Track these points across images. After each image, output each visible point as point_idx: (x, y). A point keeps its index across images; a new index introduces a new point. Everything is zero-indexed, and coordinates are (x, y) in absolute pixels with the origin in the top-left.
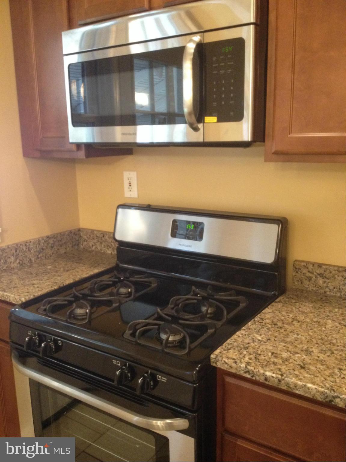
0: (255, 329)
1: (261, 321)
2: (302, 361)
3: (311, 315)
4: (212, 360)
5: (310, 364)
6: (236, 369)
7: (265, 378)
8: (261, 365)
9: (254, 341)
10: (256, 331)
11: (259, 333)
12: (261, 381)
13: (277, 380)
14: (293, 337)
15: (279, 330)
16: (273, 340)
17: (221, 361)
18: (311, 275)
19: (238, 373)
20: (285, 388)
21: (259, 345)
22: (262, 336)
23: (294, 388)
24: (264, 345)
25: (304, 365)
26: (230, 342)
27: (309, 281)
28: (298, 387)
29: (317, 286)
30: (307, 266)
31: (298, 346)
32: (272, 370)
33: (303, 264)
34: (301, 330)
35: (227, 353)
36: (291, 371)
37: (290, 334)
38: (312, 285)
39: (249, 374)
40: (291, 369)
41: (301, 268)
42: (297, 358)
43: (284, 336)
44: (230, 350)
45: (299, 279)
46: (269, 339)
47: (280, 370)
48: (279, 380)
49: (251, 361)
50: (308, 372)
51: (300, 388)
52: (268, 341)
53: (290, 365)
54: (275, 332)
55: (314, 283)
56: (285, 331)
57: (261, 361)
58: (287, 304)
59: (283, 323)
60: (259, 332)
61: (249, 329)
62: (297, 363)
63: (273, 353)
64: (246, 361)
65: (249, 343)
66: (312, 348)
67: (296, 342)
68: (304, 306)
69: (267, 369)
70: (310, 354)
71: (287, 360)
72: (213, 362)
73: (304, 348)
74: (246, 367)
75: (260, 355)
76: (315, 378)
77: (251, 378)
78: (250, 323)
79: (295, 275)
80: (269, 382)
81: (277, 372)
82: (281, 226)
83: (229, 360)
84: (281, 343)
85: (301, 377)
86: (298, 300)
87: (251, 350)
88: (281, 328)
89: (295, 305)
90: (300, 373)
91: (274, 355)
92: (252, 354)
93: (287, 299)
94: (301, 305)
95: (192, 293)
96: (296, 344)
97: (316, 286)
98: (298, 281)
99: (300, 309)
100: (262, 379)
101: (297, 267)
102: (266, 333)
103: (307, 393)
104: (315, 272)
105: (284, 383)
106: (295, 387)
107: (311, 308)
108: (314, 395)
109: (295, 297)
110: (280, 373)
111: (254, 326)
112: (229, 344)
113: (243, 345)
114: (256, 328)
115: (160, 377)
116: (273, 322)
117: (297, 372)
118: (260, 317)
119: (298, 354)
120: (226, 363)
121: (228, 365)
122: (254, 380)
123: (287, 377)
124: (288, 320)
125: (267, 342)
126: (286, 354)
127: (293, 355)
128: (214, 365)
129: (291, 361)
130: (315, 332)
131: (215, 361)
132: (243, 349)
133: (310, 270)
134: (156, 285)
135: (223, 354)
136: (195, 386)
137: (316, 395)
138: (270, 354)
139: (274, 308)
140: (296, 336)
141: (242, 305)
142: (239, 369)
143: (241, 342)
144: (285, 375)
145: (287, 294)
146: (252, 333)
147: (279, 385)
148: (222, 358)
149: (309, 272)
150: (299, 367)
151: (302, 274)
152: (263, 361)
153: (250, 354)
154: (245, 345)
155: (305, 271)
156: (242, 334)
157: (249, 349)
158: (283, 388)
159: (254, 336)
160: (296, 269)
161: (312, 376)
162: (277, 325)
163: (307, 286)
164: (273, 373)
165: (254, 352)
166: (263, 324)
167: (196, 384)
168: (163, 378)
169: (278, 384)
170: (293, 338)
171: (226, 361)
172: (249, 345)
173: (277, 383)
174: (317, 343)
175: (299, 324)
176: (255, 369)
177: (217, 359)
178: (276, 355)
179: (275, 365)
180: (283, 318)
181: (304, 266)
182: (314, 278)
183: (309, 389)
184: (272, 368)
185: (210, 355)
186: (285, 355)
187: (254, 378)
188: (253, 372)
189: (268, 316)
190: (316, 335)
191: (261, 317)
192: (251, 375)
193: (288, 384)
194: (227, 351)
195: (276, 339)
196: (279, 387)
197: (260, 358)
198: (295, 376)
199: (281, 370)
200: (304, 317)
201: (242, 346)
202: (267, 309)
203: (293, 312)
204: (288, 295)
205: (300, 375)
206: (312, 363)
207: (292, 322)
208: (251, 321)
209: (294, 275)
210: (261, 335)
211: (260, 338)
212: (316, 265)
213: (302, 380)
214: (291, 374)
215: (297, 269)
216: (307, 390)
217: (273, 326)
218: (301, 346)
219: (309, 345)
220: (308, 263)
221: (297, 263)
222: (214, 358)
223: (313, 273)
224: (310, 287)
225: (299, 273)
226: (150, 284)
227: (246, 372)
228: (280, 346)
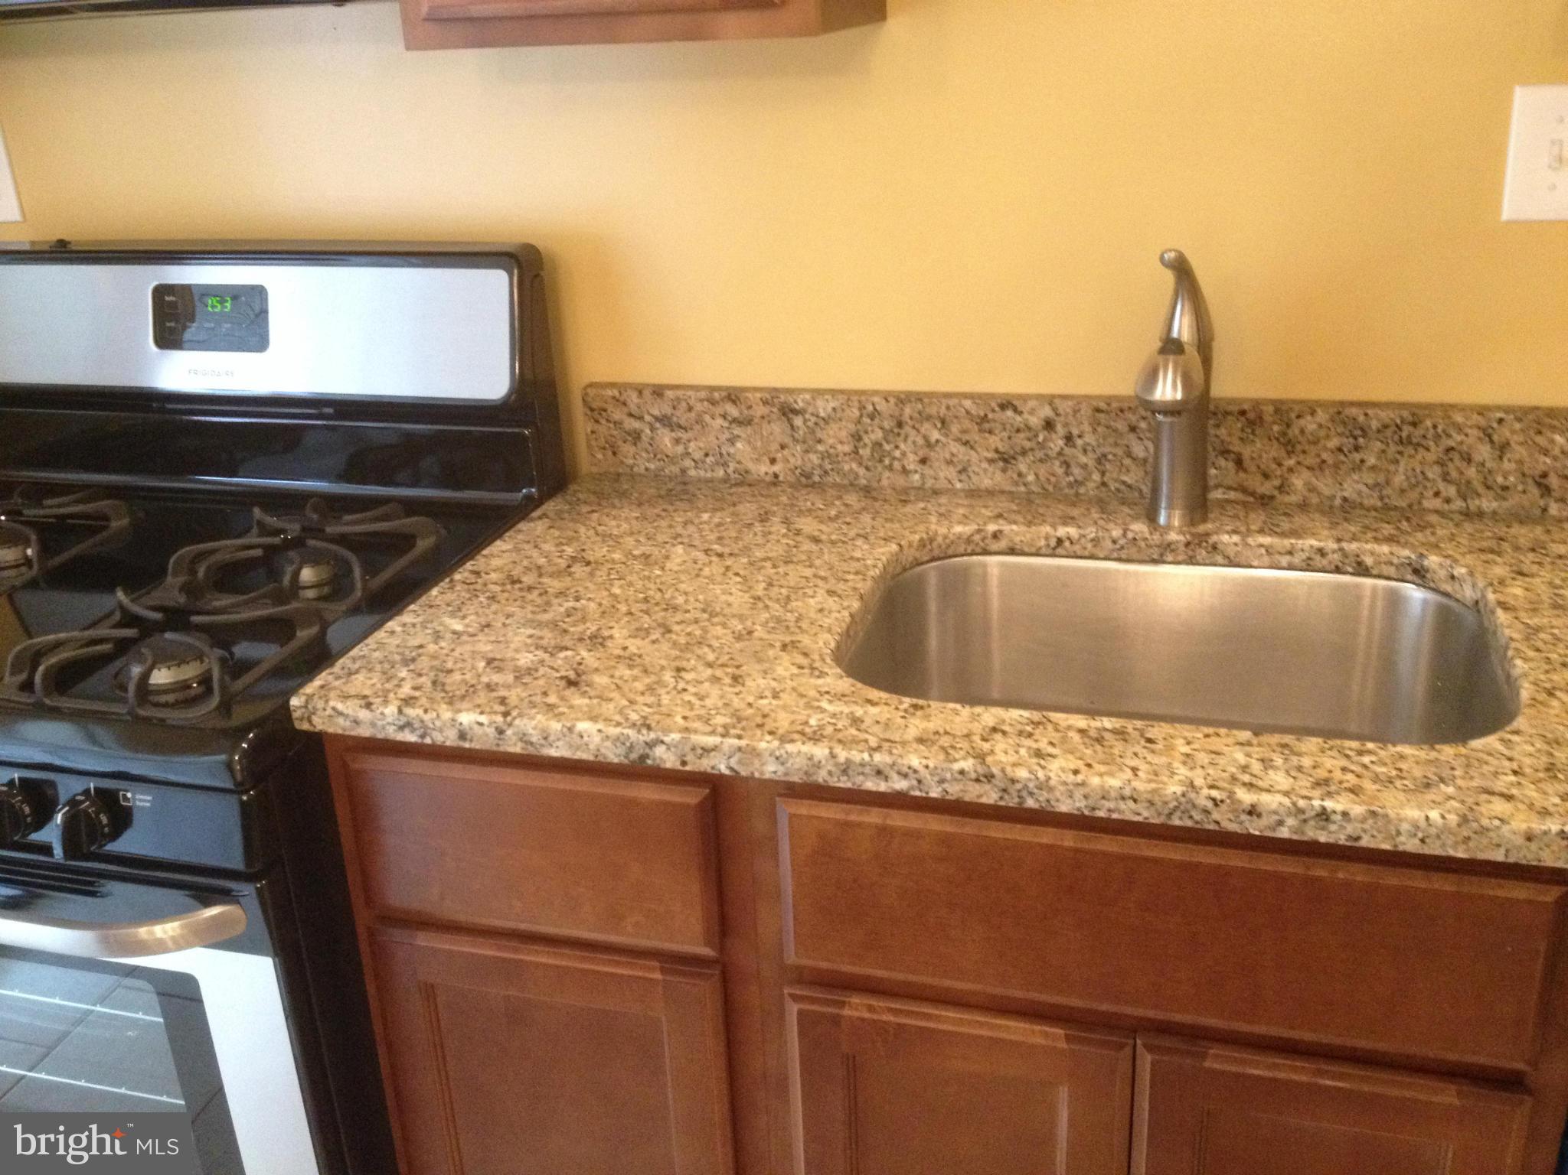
0: (448, 605)
1: (472, 578)
2: (575, 666)
3: (630, 541)
4: (296, 715)
5: (597, 670)
6: (373, 725)
7: (460, 731)
8: (447, 700)
9: (437, 637)
10: (450, 609)
11: (461, 614)
12: (448, 743)
13: (493, 730)
14: (559, 608)
15: (523, 597)
16: (500, 625)
17: (325, 710)
18: (637, 425)
19: (380, 736)
20: (517, 748)
21: (453, 646)
22: (467, 621)
23: (543, 742)
24: (467, 642)
25: (578, 675)
26: (362, 653)
27: (635, 444)
28: (551, 738)
29: (659, 456)
30: (622, 399)
31: (572, 629)
32: (479, 706)
33: (610, 392)
34: (589, 584)
35: (344, 684)
36: (538, 699)
37: (555, 601)
38: (644, 455)
39: (413, 730)
40: (535, 694)
41: (605, 406)
42: (560, 662)
43: (535, 609)
44: (357, 676)
45: (606, 442)
46: (488, 626)
47: (503, 701)
48: (497, 728)
49: (417, 694)
50: (586, 692)
51: (558, 740)
52: (482, 631)
53: (535, 682)
54: (511, 601)
55: (650, 448)
56: (541, 595)
57: (448, 688)
58: (562, 519)
59: (540, 575)
60: (460, 610)
61: (431, 607)
62: (558, 675)
63: (490, 662)
64: (403, 696)
65: (421, 646)
66: (611, 628)
67: (567, 620)
68: (615, 518)
69: (465, 705)
70: (601, 644)
71: (530, 671)
72: (301, 719)
73: (588, 633)
74: (400, 711)
75: (450, 671)
76: (604, 703)
77: (420, 741)
78: (435, 592)
79: (593, 432)
80: (471, 741)
81: (491, 708)
82: (519, 273)
83: (348, 703)
84: (522, 630)
85: (561, 709)
86: (600, 505)
87: (424, 663)
88: (530, 589)
89: (590, 519)
90: (562, 699)
91: (496, 663)
92: (426, 675)
93: (567, 507)
94: (604, 517)
95: (255, 530)
96: (565, 626)
97: (655, 456)
98: (604, 448)
99: (600, 529)
100: (449, 739)
101: (594, 406)
102: (480, 611)
103: (578, 748)
104: (649, 413)
105: (514, 734)
106: (545, 738)
107: (634, 522)
108: (598, 750)
109: (593, 498)
110: (502, 709)
111: (450, 596)
112: (354, 660)
113: (402, 654)
114: (452, 601)
115: (129, 795)
116: (509, 577)
117: (552, 699)
118: (471, 568)
119: (567, 649)
120: (341, 714)
121: (346, 716)
122: (428, 745)
123: (520, 715)
124: (555, 565)
125: (480, 634)
126: (530, 656)
127: (552, 655)
128: (305, 726)
129: (542, 670)
130: (630, 584)
131: (306, 715)
132: (397, 666)
133: (634, 409)
134: (126, 521)
135: (330, 689)
136: (245, 798)
137: (603, 751)
138: (482, 664)
139: (520, 537)
140: (571, 604)
141: (423, 544)
142: (380, 723)
143: (398, 646)
144: (514, 713)
145: (569, 492)
146: (438, 617)
147: (501, 742)
148: (327, 702)
149: (631, 415)
150: (563, 683)
151: (612, 425)
152: (455, 688)
153: (420, 675)
154: (407, 652)
155: (618, 415)
156: (404, 625)
157: (417, 663)
158: (511, 750)
159: (441, 624)
160: (592, 410)
161: (595, 701)
162: (520, 582)
163: (631, 462)
164: (482, 713)
165: (432, 668)
166: (478, 587)
167: (247, 792)
168: (139, 796)
169: (496, 741)
170: (562, 609)
171: (340, 706)
172: (421, 651)
173: (495, 738)
174: (630, 613)
175: (588, 569)
176: (426, 711)
177: (310, 707)
178: (500, 664)
179: (493, 690)
180: (542, 561)
181: (614, 398)
182: (648, 431)
183: (582, 737)
184: (479, 701)
185: (288, 702)
186: (525, 659)
187: (428, 741)
188: (422, 721)
189: (496, 562)
190: (631, 593)
191: (475, 568)
192: (418, 732)
193: (524, 734)
194: (344, 680)
195: (507, 622)
196: (501, 749)
197: (448, 681)
198: (545, 708)
199: (507, 701)
200: (606, 549)
201: (397, 658)
202: (498, 543)
203: (577, 539)
204: (574, 495)
205: (561, 703)
206: (601, 667)
207: (569, 567)
208: (442, 584)
209: (589, 430)
210: (464, 617)
211: (459, 627)
212: (647, 393)
213: (562, 718)
214: (535, 707)
215: (596, 413)
216: (577, 740)
217: (509, 587)
218: (580, 628)
219: (604, 621)
220: (622, 387)
221: (591, 392)
222: (301, 707)
223: (641, 418)
224: (640, 461)
225: (603, 422)
226: (105, 523)
227: (401, 728)
228: (517, 639)
